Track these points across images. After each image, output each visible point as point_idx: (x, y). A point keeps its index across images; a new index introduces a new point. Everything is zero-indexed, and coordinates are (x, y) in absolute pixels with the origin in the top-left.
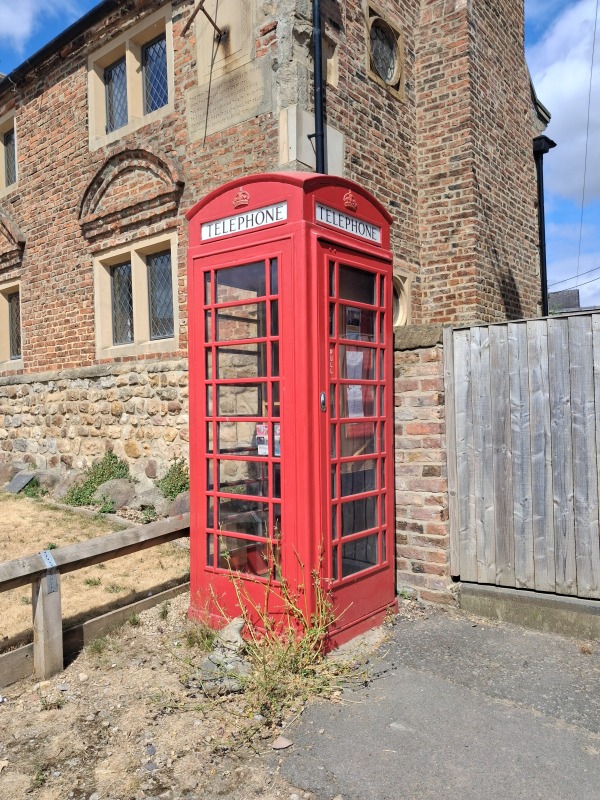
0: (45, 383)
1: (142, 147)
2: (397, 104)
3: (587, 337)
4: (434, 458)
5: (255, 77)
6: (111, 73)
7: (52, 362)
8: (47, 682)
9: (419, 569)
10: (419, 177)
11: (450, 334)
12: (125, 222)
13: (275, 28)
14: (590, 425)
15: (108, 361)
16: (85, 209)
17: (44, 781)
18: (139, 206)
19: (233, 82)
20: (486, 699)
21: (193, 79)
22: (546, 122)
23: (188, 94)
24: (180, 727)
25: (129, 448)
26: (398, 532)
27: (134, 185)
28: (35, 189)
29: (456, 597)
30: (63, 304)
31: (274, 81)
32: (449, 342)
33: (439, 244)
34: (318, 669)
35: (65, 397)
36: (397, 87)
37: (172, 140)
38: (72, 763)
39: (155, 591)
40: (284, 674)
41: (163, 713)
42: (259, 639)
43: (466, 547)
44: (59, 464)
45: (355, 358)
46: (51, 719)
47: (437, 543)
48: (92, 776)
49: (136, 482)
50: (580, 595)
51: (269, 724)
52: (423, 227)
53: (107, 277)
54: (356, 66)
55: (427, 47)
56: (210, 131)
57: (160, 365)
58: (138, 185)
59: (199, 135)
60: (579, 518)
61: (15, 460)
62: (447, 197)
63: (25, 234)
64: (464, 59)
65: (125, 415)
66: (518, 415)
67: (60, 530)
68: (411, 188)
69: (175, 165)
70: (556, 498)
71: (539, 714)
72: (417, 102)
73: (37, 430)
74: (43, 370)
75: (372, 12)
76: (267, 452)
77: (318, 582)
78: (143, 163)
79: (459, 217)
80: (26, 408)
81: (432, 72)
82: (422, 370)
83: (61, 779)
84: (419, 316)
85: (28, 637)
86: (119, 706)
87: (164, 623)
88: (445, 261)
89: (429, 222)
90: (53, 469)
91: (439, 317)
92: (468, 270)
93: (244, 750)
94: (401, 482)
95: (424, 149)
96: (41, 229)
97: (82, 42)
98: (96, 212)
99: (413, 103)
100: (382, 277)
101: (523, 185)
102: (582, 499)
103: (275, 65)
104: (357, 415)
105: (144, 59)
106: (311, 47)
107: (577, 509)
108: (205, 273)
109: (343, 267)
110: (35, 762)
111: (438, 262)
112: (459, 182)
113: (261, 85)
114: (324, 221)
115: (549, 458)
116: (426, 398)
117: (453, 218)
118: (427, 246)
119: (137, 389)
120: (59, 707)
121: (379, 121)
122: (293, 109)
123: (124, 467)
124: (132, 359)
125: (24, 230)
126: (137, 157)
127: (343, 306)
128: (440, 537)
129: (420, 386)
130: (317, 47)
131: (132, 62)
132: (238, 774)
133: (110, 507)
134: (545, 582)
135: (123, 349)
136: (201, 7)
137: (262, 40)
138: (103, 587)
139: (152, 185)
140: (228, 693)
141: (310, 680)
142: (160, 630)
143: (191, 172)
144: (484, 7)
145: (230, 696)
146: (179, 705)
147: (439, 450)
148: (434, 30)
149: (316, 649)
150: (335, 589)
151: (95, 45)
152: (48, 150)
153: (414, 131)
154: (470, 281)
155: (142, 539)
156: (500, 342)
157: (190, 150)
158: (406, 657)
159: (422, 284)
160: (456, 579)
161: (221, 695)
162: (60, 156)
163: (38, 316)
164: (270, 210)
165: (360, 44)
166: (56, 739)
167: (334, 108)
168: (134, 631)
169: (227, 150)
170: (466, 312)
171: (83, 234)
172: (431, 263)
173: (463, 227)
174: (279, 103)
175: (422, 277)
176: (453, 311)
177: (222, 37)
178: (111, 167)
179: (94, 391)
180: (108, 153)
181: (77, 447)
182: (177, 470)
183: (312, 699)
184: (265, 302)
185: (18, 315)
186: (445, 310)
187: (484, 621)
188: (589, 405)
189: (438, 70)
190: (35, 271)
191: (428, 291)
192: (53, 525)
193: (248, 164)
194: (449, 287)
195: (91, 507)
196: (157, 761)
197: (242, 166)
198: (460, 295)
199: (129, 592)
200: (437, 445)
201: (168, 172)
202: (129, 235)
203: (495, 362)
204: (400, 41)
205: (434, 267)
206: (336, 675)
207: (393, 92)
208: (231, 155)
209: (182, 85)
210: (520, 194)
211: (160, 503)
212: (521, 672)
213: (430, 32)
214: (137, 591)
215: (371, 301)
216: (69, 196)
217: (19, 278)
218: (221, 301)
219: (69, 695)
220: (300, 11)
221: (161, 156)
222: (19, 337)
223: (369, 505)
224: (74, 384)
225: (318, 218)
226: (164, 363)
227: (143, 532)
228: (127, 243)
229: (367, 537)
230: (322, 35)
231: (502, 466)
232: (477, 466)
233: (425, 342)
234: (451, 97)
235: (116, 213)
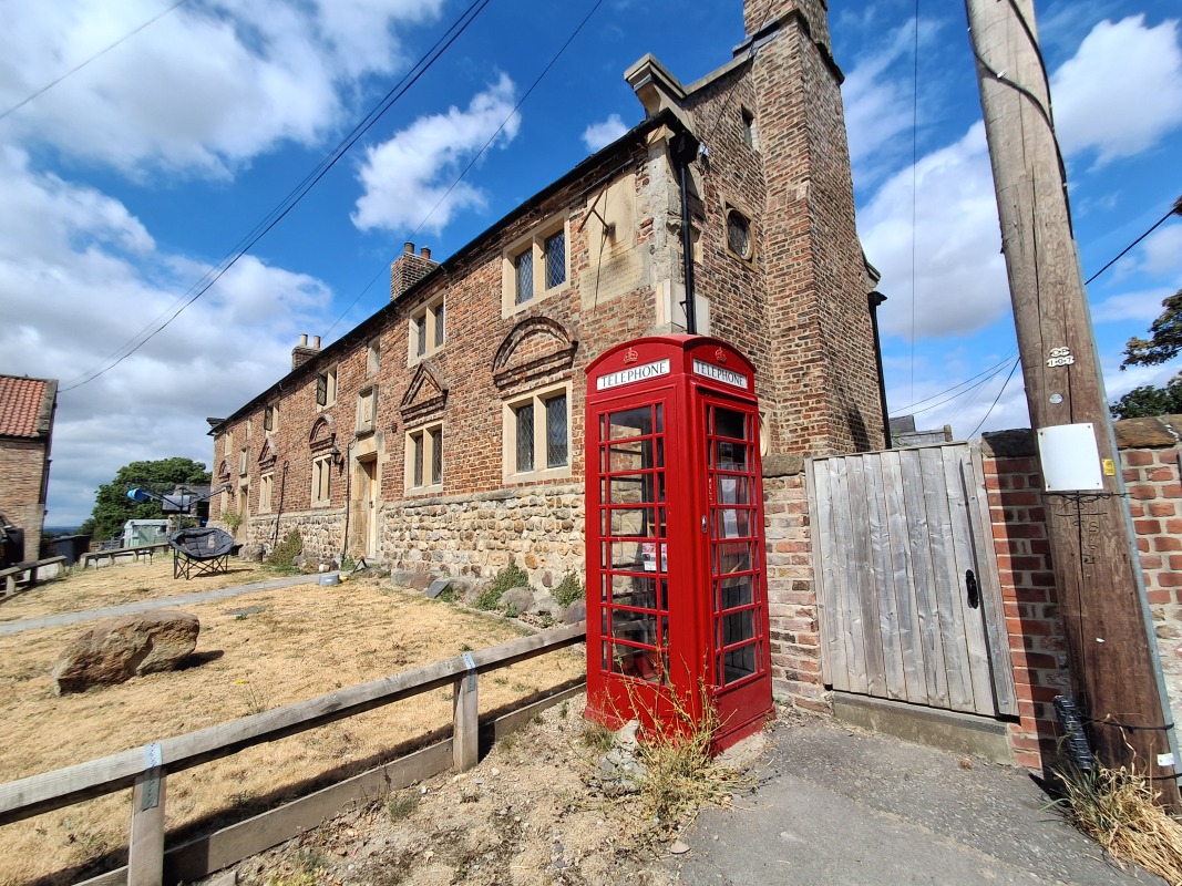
0: (460, 504)
1: (544, 315)
2: (751, 273)
3: (938, 466)
4: (802, 573)
5: (636, 258)
6: (521, 259)
7: (466, 487)
8: (464, 775)
9: (793, 677)
10: (771, 330)
11: (810, 465)
12: (529, 373)
13: (652, 223)
14: (948, 545)
15: (513, 486)
16: (497, 364)
17: (465, 873)
18: (541, 361)
19: (618, 264)
20: (872, 812)
21: (586, 262)
22: (876, 280)
23: (582, 274)
24: (584, 826)
25: (529, 561)
26: (772, 641)
27: (538, 344)
28: (457, 349)
29: (830, 705)
30: (477, 439)
31: (651, 262)
32: (811, 471)
33: (791, 385)
34: (707, 772)
35: (476, 516)
36: (750, 261)
37: (568, 308)
38: (490, 856)
39: (556, 690)
40: (676, 776)
41: (568, 811)
42: (650, 740)
43: (836, 657)
44: (470, 573)
45: (729, 485)
46: (470, 811)
47: (809, 652)
48: (507, 871)
49: (535, 590)
50: (953, 708)
51: (666, 828)
52: (777, 370)
53: (513, 417)
54: (717, 247)
55: (774, 229)
56: (600, 302)
57: (556, 489)
58: (541, 344)
59: (591, 305)
60: (946, 633)
61: (432, 568)
62: (797, 345)
63: (448, 383)
64: (806, 236)
65: (525, 532)
66: (878, 535)
67: (472, 632)
68: (765, 339)
69: (571, 328)
70: (920, 613)
71: (926, 830)
72: (767, 271)
73: (452, 543)
74: (458, 493)
75: (728, 206)
76: (654, 568)
77: (704, 689)
78: (545, 327)
79: (808, 362)
80: (444, 525)
81: (779, 248)
82: (788, 495)
83: (480, 873)
84: (778, 445)
85: (448, 732)
86: (528, 802)
87: (564, 721)
88: (798, 399)
89: (782, 366)
90: (465, 577)
91: (795, 446)
92: (818, 406)
93: (644, 853)
94: (773, 595)
95: (774, 308)
96: (461, 380)
97: (498, 238)
98: (506, 366)
99: (764, 272)
100: (750, 417)
101: (861, 333)
102: (946, 614)
103: (652, 250)
104: (732, 536)
105: (547, 248)
106: (681, 236)
107: (942, 624)
108: (600, 416)
109: (717, 409)
110: (456, 854)
111: (792, 399)
112: (807, 333)
113: (641, 265)
114: (700, 373)
115: (911, 575)
116: (793, 519)
117: (803, 363)
118: (781, 387)
119: (535, 510)
120: (476, 801)
121: (737, 288)
122: (667, 283)
123: (524, 576)
124: (532, 484)
125: (447, 380)
126: (540, 323)
127: (718, 441)
128: (812, 647)
129: (786, 508)
130: (686, 236)
131: (537, 251)
132: (641, 877)
133: (513, 611)
134: (917, 692)
135: (525, 476)
136: (593, 210)
137: (642, 231)
138: (510, 686)
139: (552, 344)
140: (626, 793)
141: (700, 784)
142: (560, 728)
143: (582, 334)
144: (820, 195)
145: (627, 796)
146: (582, 803)
147: (807, 567)
148: (779, 216)
149: (703, 753)
150: (720, 695)
151: (509, 240)
152: (470, 318)
153: (765, 294)
154: (821, 415)
155: (546, 644)
156: (857, 471)
157: (583, 316)
158: (788, 764)
159: (779, 418)
160: (829, 688)
161: (620, 795)
162: (479, 323)
163: (457, 449)
164: (655, 366)
165: (720, 230)
166: (474, 832)
167: (701, 280)
168: (538, 728)
169: (613, 316)
170: (819, 441)
171: (495, 383)
172: (786, 400)
173: (812, 370)
174: (656, 278)
175: (779, 412)
176: (808, 441)
177: (609, 231)
178: (519, 331)
179: (500, 511)
180: (516, 320)
181: (485, 559)
182: (570, 582)
183: (704, 805)
184: (651, 439)
185: (440, 448)
186: (800, 440)
187: (859, 730)
188: (946, 527)
189: (784, 246)
190: (455, 413)
191: (784, 424)
192: (466, 627)
193: (631, 326)
194: (802, 420)
195: (496, 611)
196: (565, 859)
197: (626, 328)
198: (813, 427)
199: (533, 691)
200: (804, 561)
201: (565, 334)
202: (532, 384)
203: (852, 488)
204: (751, 226)
205: (788, 403)
206: (724, 779)
207: (748, 264)
208: (617, 319)
209: (577, 268)
210: (860, 340)
211: (556, 610)
212: (902, 785)
213: (776, 217)
214: (540, 691)
215: (742, 438)
216: (485, 354)
217: (442, 418)
218: (613, 439)
219: (484, 787)
220: (671, 209)
221: (559, 321)
222: (440, 465)
223: (745, 616)
224: (484, 504)
225: (695, 371)
226: (559, 487)
227: (547, 637)
228: (531, 390)
229: (743, 648)
230: (690, 226)
231: (866, 582)
232: (843, 581)
233: (789, 470)
234: (796, 267)
235: (523, 366)
